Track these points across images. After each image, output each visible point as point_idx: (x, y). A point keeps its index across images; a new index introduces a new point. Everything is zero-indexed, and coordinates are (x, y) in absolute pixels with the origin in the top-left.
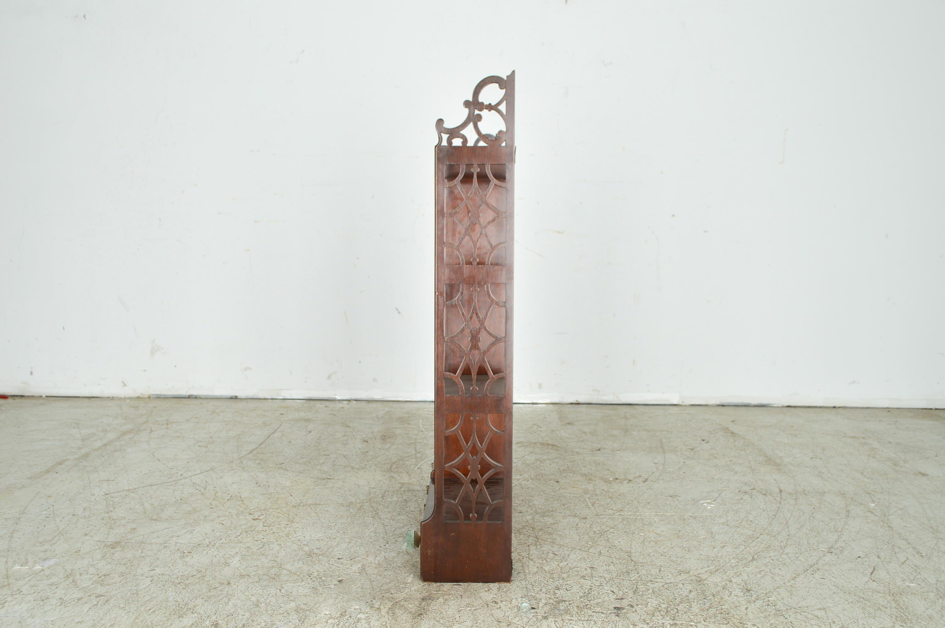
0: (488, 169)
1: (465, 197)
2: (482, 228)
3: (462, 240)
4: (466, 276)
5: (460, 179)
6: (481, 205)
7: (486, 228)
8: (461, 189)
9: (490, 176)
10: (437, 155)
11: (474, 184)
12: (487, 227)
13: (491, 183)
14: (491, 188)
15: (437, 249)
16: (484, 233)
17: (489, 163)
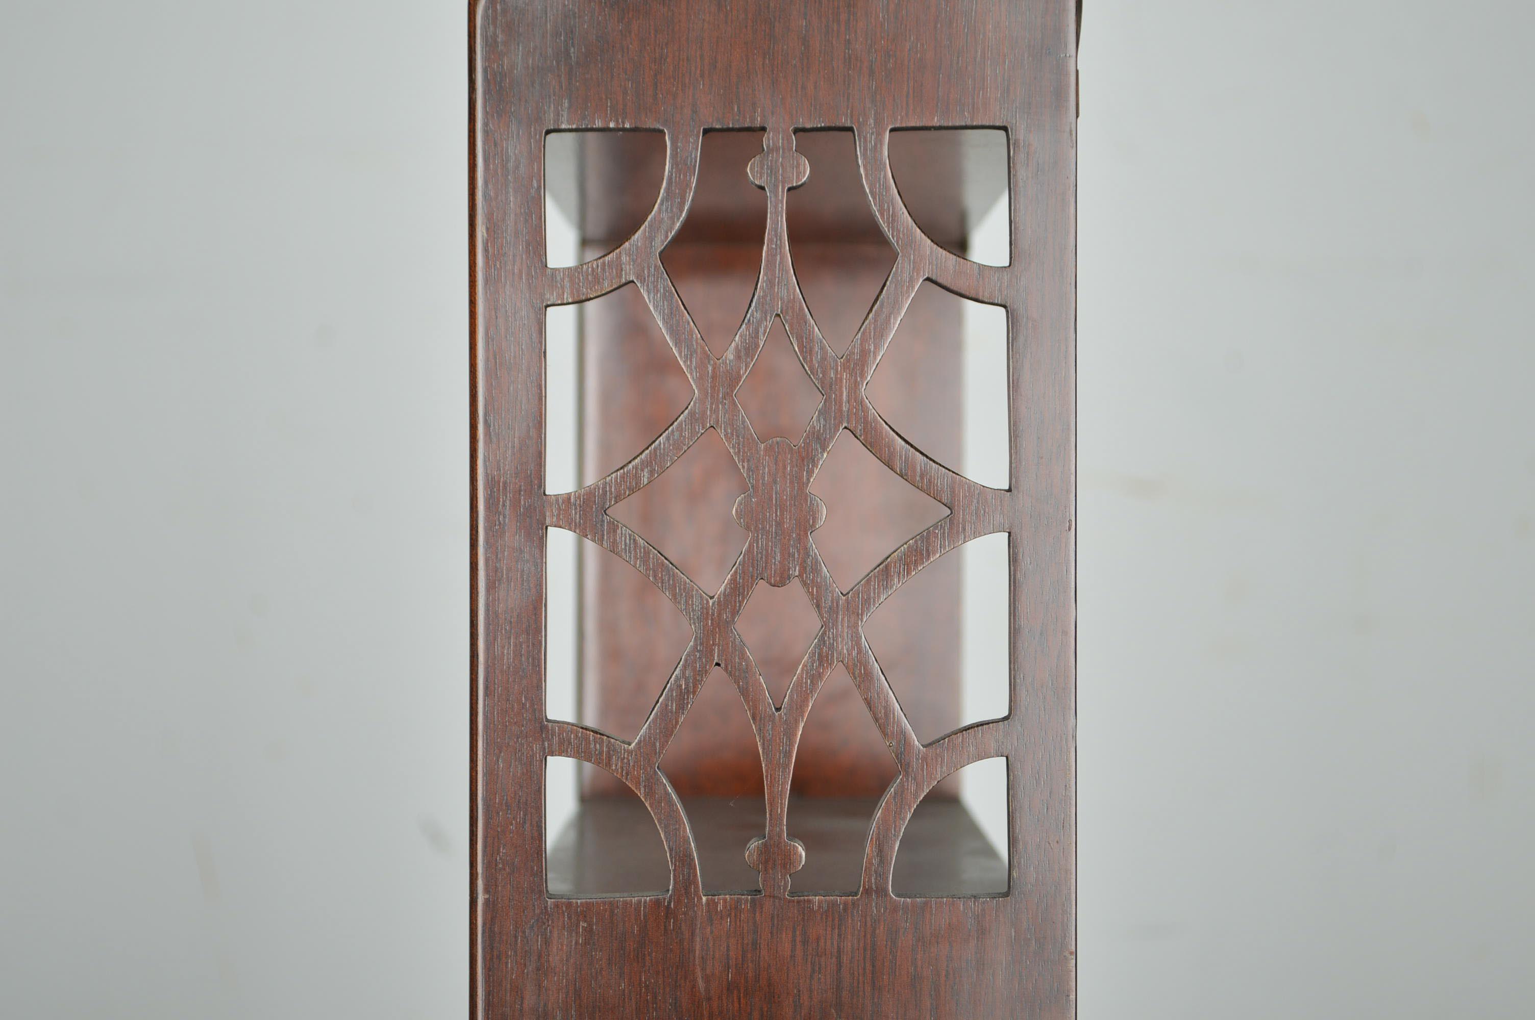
0: (875, 165)
1: (700, 380)
2: (834, 610)
3: (681, 707)
4: (707, 979)
5: (660, 243)
6: (820, 440)
7: (859, 616)
8: (670, 317)
9: (893, 220)
10: (486, 59)
11: (771, 283)
12: (867, 602)
13: (902, 267)
14: (896, 306)
15: (489, 773)
16: (843, 646)
17: (878, 122)
